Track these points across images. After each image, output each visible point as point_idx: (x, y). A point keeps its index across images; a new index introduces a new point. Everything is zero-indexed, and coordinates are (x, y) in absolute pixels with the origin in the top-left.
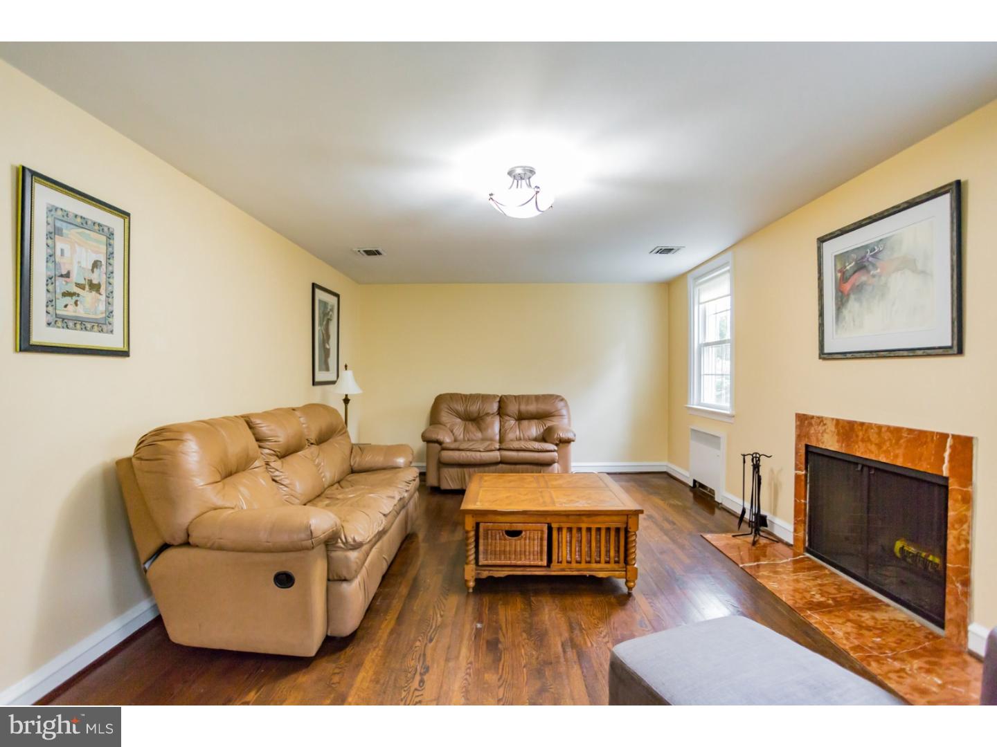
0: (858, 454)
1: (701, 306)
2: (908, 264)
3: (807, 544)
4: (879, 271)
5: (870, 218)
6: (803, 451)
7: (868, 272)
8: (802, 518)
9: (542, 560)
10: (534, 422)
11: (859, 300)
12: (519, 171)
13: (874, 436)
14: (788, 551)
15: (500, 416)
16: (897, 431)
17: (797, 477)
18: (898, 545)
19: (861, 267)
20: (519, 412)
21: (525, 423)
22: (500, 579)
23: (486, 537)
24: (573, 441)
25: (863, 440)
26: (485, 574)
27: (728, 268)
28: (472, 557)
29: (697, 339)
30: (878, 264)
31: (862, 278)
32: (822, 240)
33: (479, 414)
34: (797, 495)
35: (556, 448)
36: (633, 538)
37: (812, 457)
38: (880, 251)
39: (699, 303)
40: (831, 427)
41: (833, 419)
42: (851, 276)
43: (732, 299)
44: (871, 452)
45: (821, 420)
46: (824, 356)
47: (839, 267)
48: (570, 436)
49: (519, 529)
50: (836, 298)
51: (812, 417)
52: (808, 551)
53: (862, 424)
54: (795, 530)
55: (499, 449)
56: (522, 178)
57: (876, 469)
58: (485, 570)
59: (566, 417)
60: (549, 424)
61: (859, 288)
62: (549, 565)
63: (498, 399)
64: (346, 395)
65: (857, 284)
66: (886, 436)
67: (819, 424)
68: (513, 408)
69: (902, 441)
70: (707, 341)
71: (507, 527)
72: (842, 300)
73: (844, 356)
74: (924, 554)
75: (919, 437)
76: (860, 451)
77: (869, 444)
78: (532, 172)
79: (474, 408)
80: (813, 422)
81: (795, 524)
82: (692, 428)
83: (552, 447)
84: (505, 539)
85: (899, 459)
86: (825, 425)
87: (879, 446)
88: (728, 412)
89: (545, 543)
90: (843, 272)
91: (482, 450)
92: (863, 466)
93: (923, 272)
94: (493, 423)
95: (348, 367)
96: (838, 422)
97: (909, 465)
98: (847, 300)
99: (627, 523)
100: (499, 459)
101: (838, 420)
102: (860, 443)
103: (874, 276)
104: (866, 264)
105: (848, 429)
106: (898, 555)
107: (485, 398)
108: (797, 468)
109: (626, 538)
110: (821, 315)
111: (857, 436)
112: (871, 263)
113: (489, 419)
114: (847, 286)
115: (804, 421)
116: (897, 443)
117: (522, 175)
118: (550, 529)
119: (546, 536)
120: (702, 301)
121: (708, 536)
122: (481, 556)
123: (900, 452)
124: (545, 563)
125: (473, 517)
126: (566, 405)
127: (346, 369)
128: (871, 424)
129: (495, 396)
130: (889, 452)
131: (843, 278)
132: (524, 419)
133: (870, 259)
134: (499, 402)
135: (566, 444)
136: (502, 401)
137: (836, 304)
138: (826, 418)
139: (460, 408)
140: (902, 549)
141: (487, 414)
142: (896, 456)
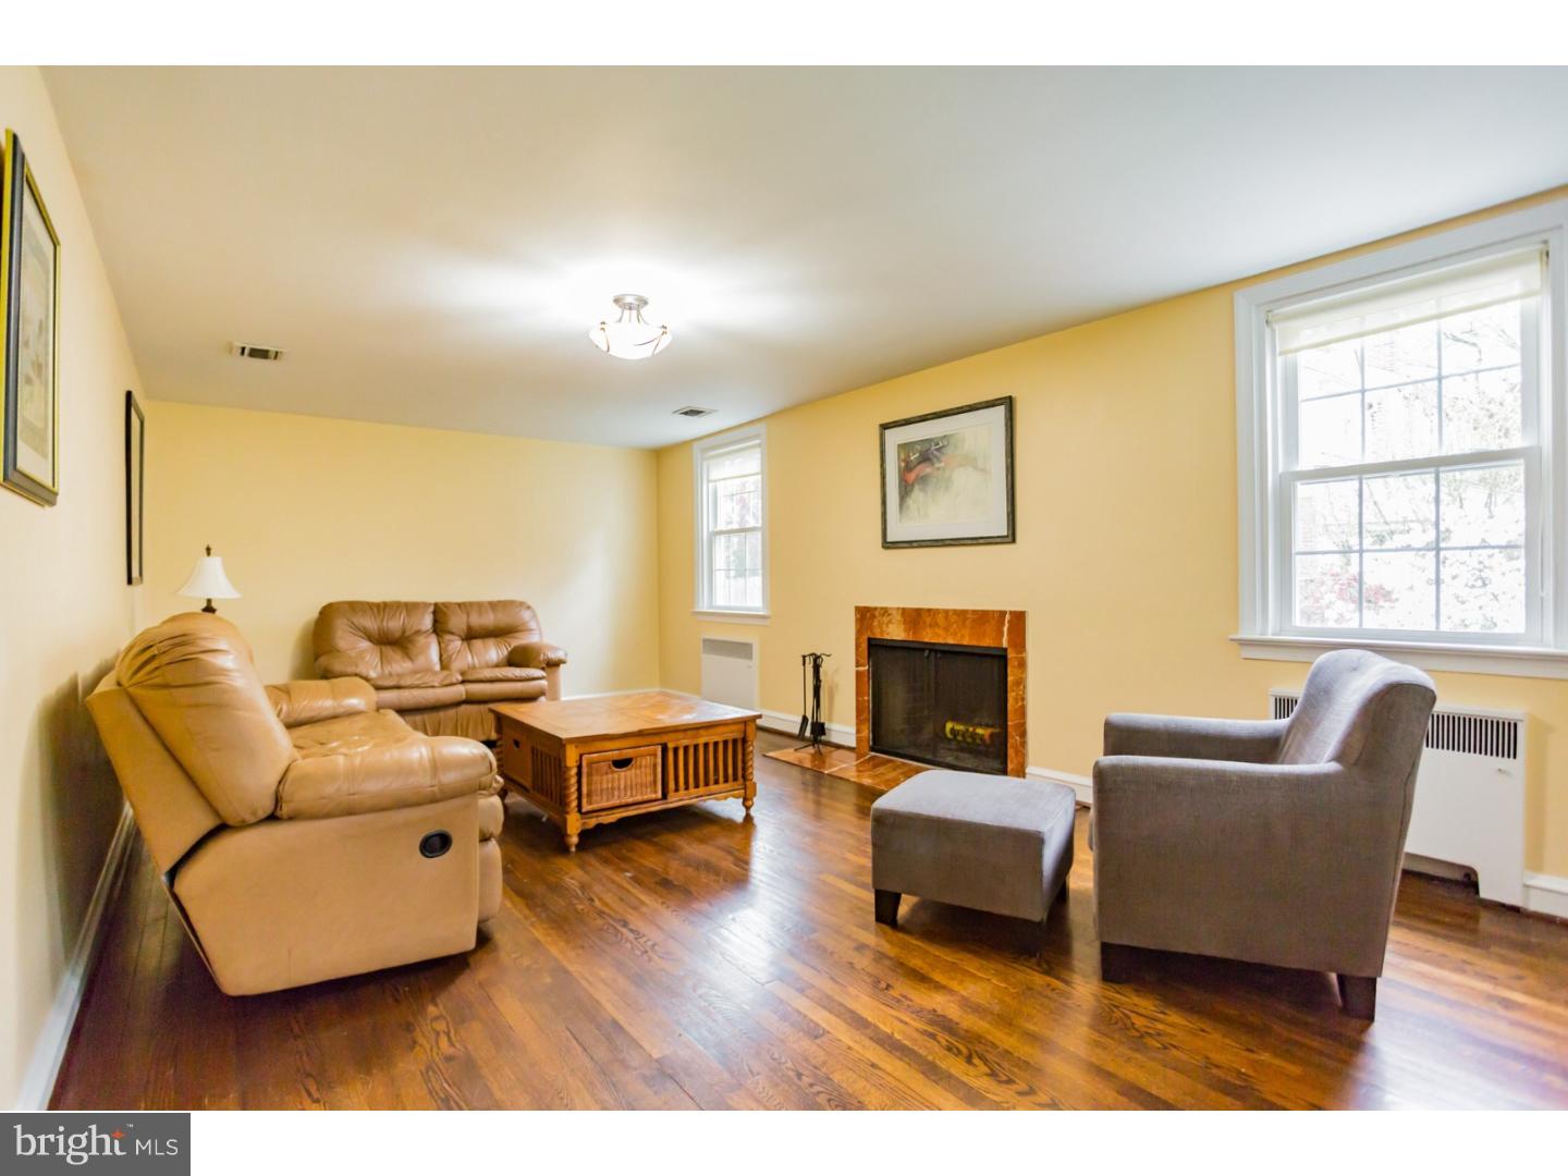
0: (926, 640)
1: (711, 485)
2: (970, 461)
3: (871, 743)
4: (942, 464)
5: (935, 413)
6: (865, 645)
7: (933, 464)
8: (865, 716)
9: (656, 792)
10: (491, 642)
11: (923, 490)
12: (629, 300)
13: (940, 619)
14: (853, 755)
15: (438, 635)
16: (962, 614)
17: (858, 674)
18: (949, 726)
19: (926, 458)
20: (469, 628)
21: (478, 643)
22: (611, 825)
23: (590, 775)
24: (564, 662)
25: (931, 626)
26: (592, 822)
27: (758, 441)
28: (574, 804)
29: (706, 526)
30: (943, 458)
31: (926, 469)
32: (885, 427)
33: (404, 632)
34: (859, 693)
35: (544, 674)
36: (751, 748)
37: (876, 651)
38: (943, 447)
39: (708, 481)
40: (898, 617)
41: (898, 609)
42: (915, 467)
43: (763, 478)
44: (939, 636)
45: (885, 611)
46: (888, 545)
47: (902, 457)
48: (560, 655)
49: (628, 757)
50: (900, 487)
51: (876, 609)
52: (872, 749)
53: (929, 610)
54: (858, 731)
55: (463, 682)
56: (630, 309)
57: (943, 652)
58: (592, 818)
59: (537, 632)
60: (516, 642)
61: (923, 480)
62: (665, 796)
63: (431, 609)
64: (209, 601)
65: (922, 474)
66: (954, 618)
67: (883, 615)
68: (458, 622)
69: (968, 622)
70: (718, 529)
71: (615, 755)
72: (905, 490)
73: (910, 544)
74: (971, 729)
75: (982, 617)
76: (928, 636)
77: (936, 630)
78: (646, 303)
79: (395, 624)
80: (877, 614)
81: (858, 724)
82: (707, 637)
83: (539, 673)
84: (613, 772)
85: (965, 639)
86: (889, 615)
87: (946, 629)
88: (761, 613)
89: (659, 769)
90: (907, 462)
91: (436, 684)
92: (931, 650)
93: (983, 470)
94: (428, 646)
95: (212, 552)
96: (904, 611)
97: (974, 643)
98: (912, 490)
99: (745, 732)
100: (464, 697)
101: (904, 609)
102: (928, 630)
103: (938, 469)
104: (931, 457)
105: (914, 617)
106: (949, 736)
107: (411, 608)
108: (858, 664)
109: (744, 749)
110: (884, 503)
111: (925, 623)
112: (936, 457)
113: (421, 640)
114: (912, 476)
115: (865, 615)
116: (964, 622)
117: (632, 305)
118: (665, 749)
119: (659, 760)
120: (712, 477)
121: (771, 754)
122: (584, 801)
123: (966, 632)
124: (659, 795)
125: (576, 747)
126: (534, 616)
127: (209, 554)
128: (938, 610)
129: (426, 605)
130: (956, 634)
131: (906, 468)
132: (476, 638)
133: (935, 453)
134: (434, 613)
135: (554, 669)
136: (440, 614)
137: (900, 493)
138: (891, 608)
139: (370, 623)
140: (952, 730)
141: (418, 632)
142: (963, 636)
